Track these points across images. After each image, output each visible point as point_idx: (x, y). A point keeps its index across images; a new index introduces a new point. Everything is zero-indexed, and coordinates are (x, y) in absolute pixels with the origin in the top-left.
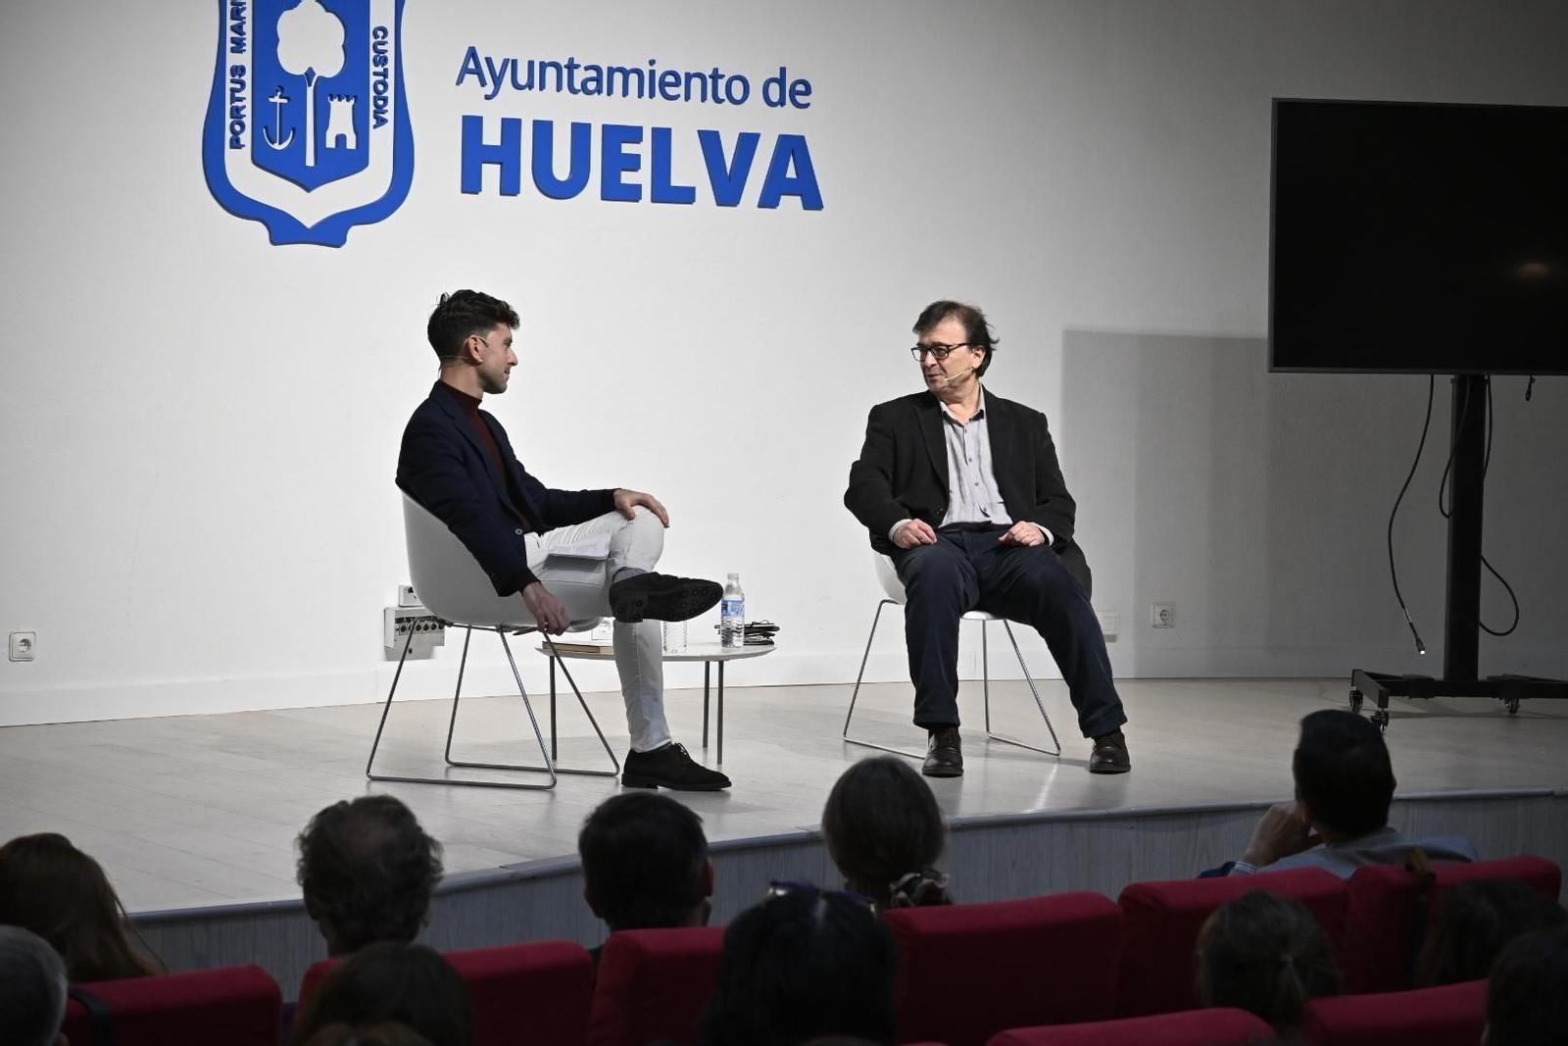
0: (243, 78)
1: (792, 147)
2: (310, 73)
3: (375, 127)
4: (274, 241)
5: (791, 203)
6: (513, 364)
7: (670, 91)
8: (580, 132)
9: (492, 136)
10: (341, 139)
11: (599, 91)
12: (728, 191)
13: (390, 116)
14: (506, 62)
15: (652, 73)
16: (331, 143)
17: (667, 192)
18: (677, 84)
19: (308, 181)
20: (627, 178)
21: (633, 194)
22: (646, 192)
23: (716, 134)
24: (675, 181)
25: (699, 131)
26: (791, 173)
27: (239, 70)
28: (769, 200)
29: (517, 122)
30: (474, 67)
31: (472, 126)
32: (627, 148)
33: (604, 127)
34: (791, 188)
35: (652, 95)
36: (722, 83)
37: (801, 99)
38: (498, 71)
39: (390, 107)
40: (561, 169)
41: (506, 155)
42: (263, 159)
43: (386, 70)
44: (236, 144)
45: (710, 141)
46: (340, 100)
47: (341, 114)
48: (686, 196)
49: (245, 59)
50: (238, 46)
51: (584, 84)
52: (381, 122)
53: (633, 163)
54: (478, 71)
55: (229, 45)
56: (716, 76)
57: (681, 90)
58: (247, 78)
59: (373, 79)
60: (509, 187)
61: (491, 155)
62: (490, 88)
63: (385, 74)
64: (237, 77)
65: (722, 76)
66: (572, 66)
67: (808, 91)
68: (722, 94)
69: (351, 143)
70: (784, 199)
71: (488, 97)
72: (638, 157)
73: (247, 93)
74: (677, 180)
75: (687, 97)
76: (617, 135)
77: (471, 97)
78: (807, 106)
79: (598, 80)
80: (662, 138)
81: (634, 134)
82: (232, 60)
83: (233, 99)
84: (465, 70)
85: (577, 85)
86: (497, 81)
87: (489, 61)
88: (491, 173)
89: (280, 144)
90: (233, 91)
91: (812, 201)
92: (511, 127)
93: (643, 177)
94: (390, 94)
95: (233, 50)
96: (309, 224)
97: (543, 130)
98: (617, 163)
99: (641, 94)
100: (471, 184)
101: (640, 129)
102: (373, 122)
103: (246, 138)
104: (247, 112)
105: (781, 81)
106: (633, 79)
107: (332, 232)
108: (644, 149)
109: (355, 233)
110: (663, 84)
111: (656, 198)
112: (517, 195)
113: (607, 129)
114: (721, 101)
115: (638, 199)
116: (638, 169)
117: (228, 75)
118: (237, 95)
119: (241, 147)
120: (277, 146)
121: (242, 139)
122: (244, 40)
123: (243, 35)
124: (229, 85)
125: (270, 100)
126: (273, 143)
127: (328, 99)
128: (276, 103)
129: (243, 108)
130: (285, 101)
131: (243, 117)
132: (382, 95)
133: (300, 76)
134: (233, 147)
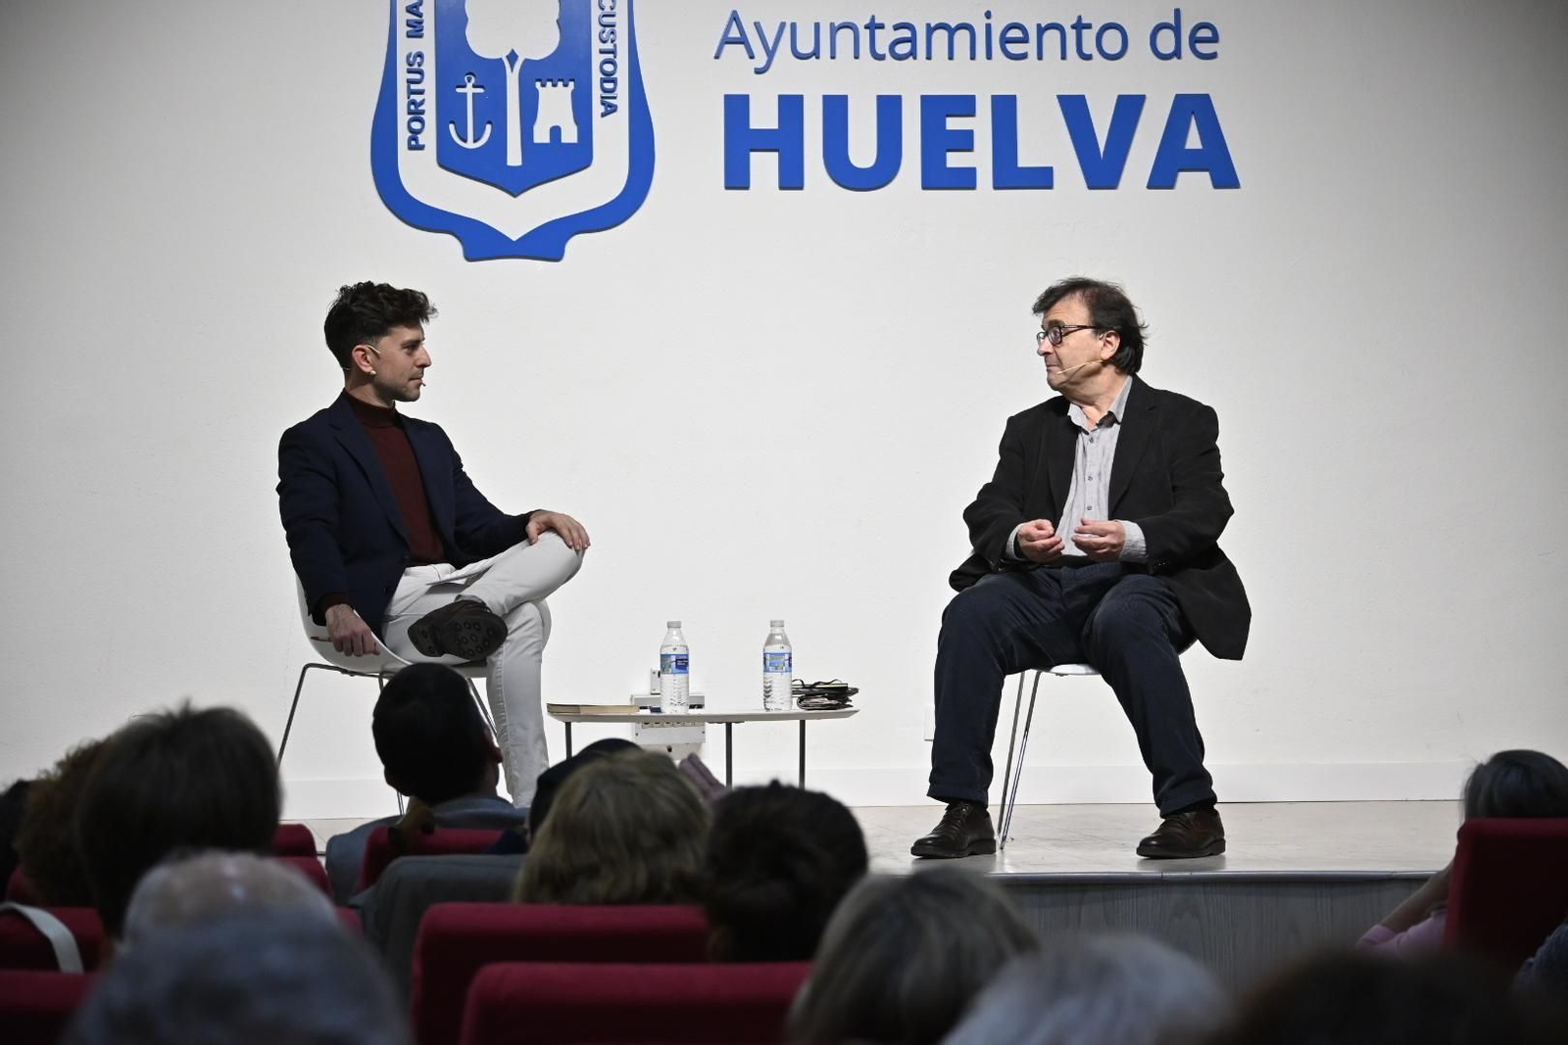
0: (422, 68)
1: (1193, 108)
2: (512, 57)
3: (603, 115)
4: (470, 257)
5: (1194, 183)
6: (424, 366)
7: (1014, 49)
8: (889, 109)
9: (764, 117)
10: (556, 132)
11: (913, 54)
12: (1102, 171)
13: (622, 99)
14: (783, 25)
15: (988, 27)
16: (541, 135)
17: (1011, 175)
18: (1025, 40)
19: (515, 183)
20: (955, 160)
21: (965, 180)
22: (985, 176)
23: (1081, 99)
24: (1024, 161)
25: (1058, 96)
26: (1194, 141)
27: (414, 58)
28: (1162, 178)
29: (798, 100)
30: (738, 36)
31: (736, 107)
32: (953, 124)
33: (925, 99)
34: (1194, 162)
35: (989, 55)
36: (1089, 37)
37: (1202, 48)
38: (770, 39)
39: (623, 91)
40: (863, 152)
41: (786, 141)
42: (451, 159)
43: (615, 47)
44: (415, 145)
45: (1074, 109)
46: (554, 85)
47: (555, 105)
48: (1042, 179)
49: (427, 45)
50: (416, 30)
51: (892, 46)
52: (610, 109)
53: (965, 141)
54: (743, 41)
55: (402, 29)
56: (1080, 26)
57: (1031, 48)
58: (429, 67)
59: (597, 57)
60: (791, 178)
61: (764, 141)
62: (761, 60)
63: (614, 52)
64: (417, 67)
65: (1089, 26)
66: (873, 26)
67: (1214, 39)
68: (1089, 46)
69: (570, 135)
70: (1183, 177)
71: (758, 72)
72: (971, 133)
73: (428, 84)
74: (1026, 159)
75: (1039, 55)
76: (936, 108)
77: (736, 73)
78: (1213, 56)
79: (912, 40)
80: (1005, 109)
81: (965, 105)
82: (406, 46)
83: (411, 92)
84: (727, 41)
85: (882, 48)
86: (771, 54)
87: (757, 25)
88: (764, 165)
89: (475, 141)
90: (410, 82)
91: (1225, 177)
92: (790, 107)
93: (981, 158)
94: (622, 76)
95: (409, 35)
97: (836, 109)
98: (938, 141)
99: (973, 55)
100: (737, 177)
101: (972, 99)
102: (597, 108)
103: (429, 137)
104: (430, 107)
105: (1176, 29)
106: (962, 37)
107: (547, 243)
108: (981, 125)
109: (578, 244)
110: (1005, 41)
111: (999, 184)
112: (801, 188)
113: (926, 101)
114: (1088, 57)
115: (972, 186)
116: (969, 148)
117: (402, 67)
118: (413, 87)
119: (422, 148)
120: (470, 145)
121: (422, 139)
122: (421, 23)
123: (420, 15)
124: (402, 76)
125: (459, 90)
126: (465, 141)
127: (538, 85)
128: (465, 95)
129: (422, 102)
130: (480, 90)
131: (423, 112)
132: (609, 78)
133: (500, 60)
134: (411, 148)
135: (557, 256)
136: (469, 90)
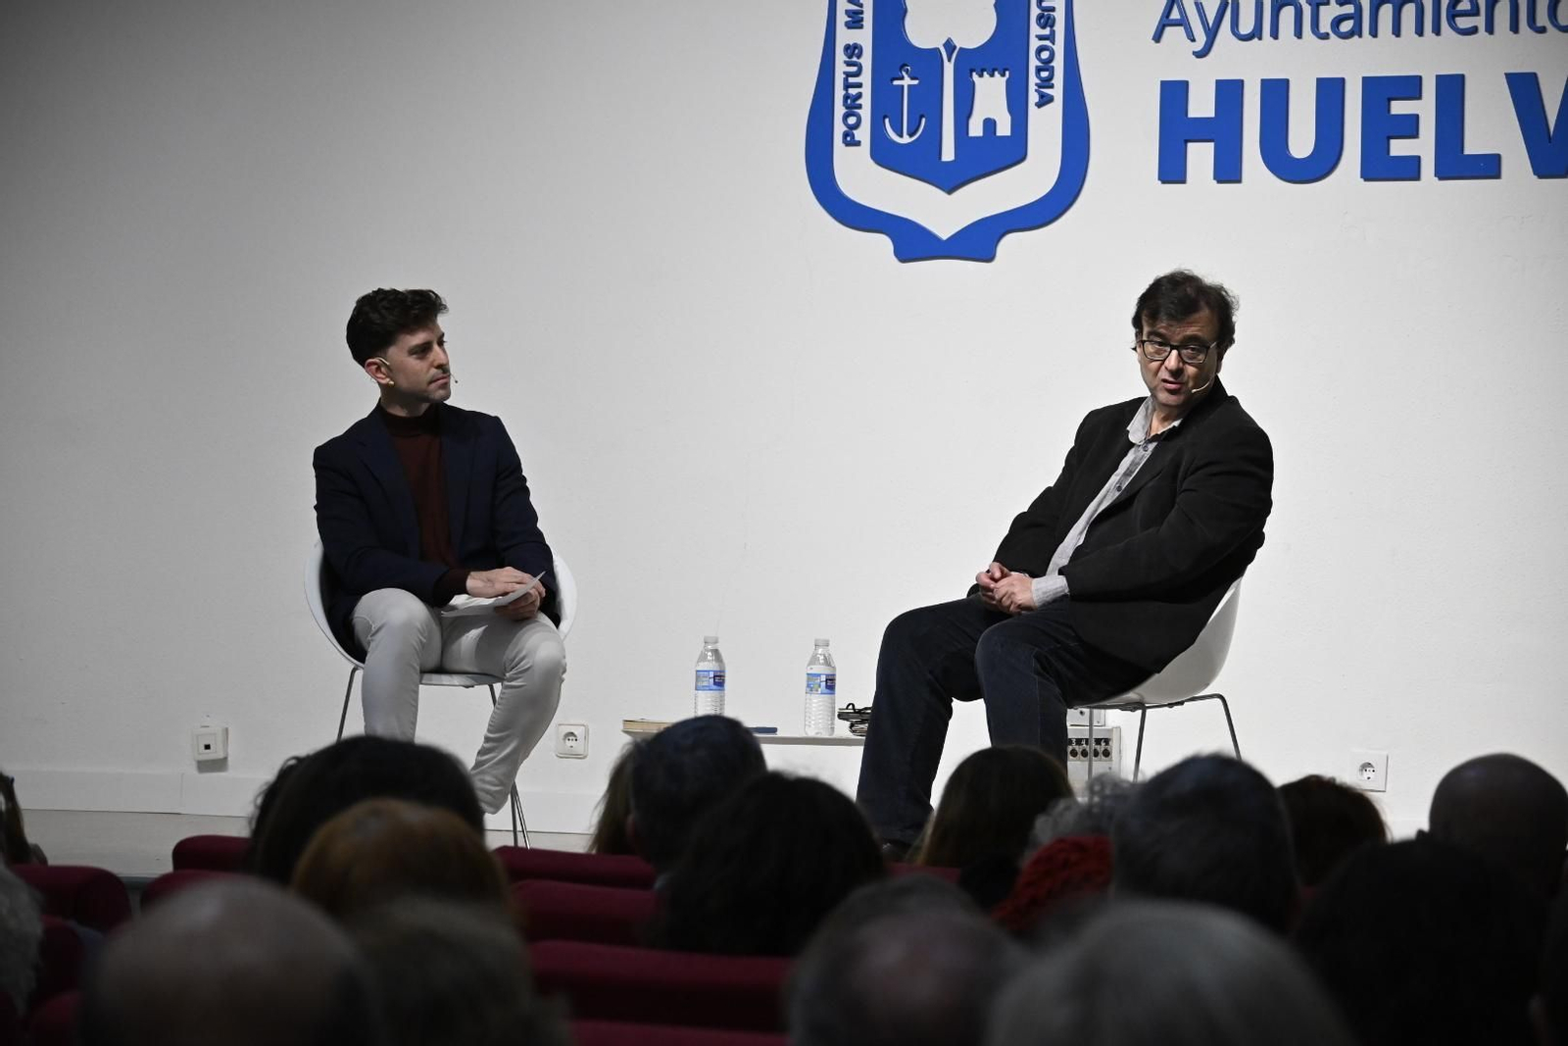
0: (860, 61)
2: (949, 45)
3: (1039, 106)
7: (1463, 23)
8: (1330, 92)
9: (1202, 105)
10: (990, 125)
11: (1356, 31)
12: (1551, 157)
13: (1057, 91)
14: (1223, 6)
16: (976, 129)
17: (1456, 163)
18: (1474, 12)
19: (950, 180)
20: (1399, 148)
21: (1409, 169)
22: (1428, 166)
23: (1533, 78)
24: (1472, 147)
25: (1506, 74)
27: (853, 50)
29: (1238, 85)
30: (1178, 17)
31: (1174, 94)
32: (1399, 108)
33: (1367, 81)
35: (1437, 31)
36: (1543, 8)
38: (1211, 18)
39: (1058, 80)
40: (1302, 141)
41: (1223, 131)
42: (885, 155)
43: (1053, 33)
44: (850, 140)
45: (1524, 89)
46: (992, 75)
47: (991, 95)
48: (1489, 167)
49: (864, 37)
50: (855, 22)
51: (1337, 22)
52: (1045, 100)
53: (1409, 127)
54: (1183, 22)
55: (842, 18)
57: (1480, 21)
58: (866, 60)
59: (1034, 44)
60: (1228, 170)
61: (1201, 130)
62: (1201, 42)
63: (1051, 38)
64: (855, 59)
68: (1542, 19)
69: (1004, 129)
71: (1200, 54)
72: (1416, 117)
73: (866, 79)
74: (1474, 144)
75: (1490, 29)
76: (1381, 91)
77: (1175, 57)
80: (1452, 90)
81: (1410, 87)
82: (844, 36)
83: (847, 86)
84: (1165, 22)
85: (1325, 26)
86: (1212, 33)
87: (1199, 7)
88: (1201, 156)
89: (910, 136)
90: (848, 75)
92: (1229, 92)
93: (1423, 146)
94: (1058, 64)
95: (849, 26)
96: (944, 234)
97: (1276, 93)
98: (1382, 127)
99: (1420, 32)
100: (1172, 170)
101: (1417, 81)
102: (1033, 97)
103: (863, 134)
104: (866, 102)
106: (1408, 12)
108: (1425, 109)
109: (1011, 244)
110: (1453, 16)
111: (1442, 173)
112: (1239, 181)
113: (1369, 83)
114: (1542, 30)
115: (1417, 178)
116: (1414, 134)
117: (840, 57)
118: (851, 80)
119: (858, 144)
120: (906, 140)
121: (858, 134)
122: (862, 12)
123: (861, 6)
124: (841, 68)
125: (896, 83)
126: (901, 136)
127: (975, 75)
128: (903, 86)
129: (859, 96)
130: (916, 82)
131: (860, 107)
132: (1046, 65)
133: (936, 51)
134: (847, 144)
135: (988, 257)
136: (907, 82)
